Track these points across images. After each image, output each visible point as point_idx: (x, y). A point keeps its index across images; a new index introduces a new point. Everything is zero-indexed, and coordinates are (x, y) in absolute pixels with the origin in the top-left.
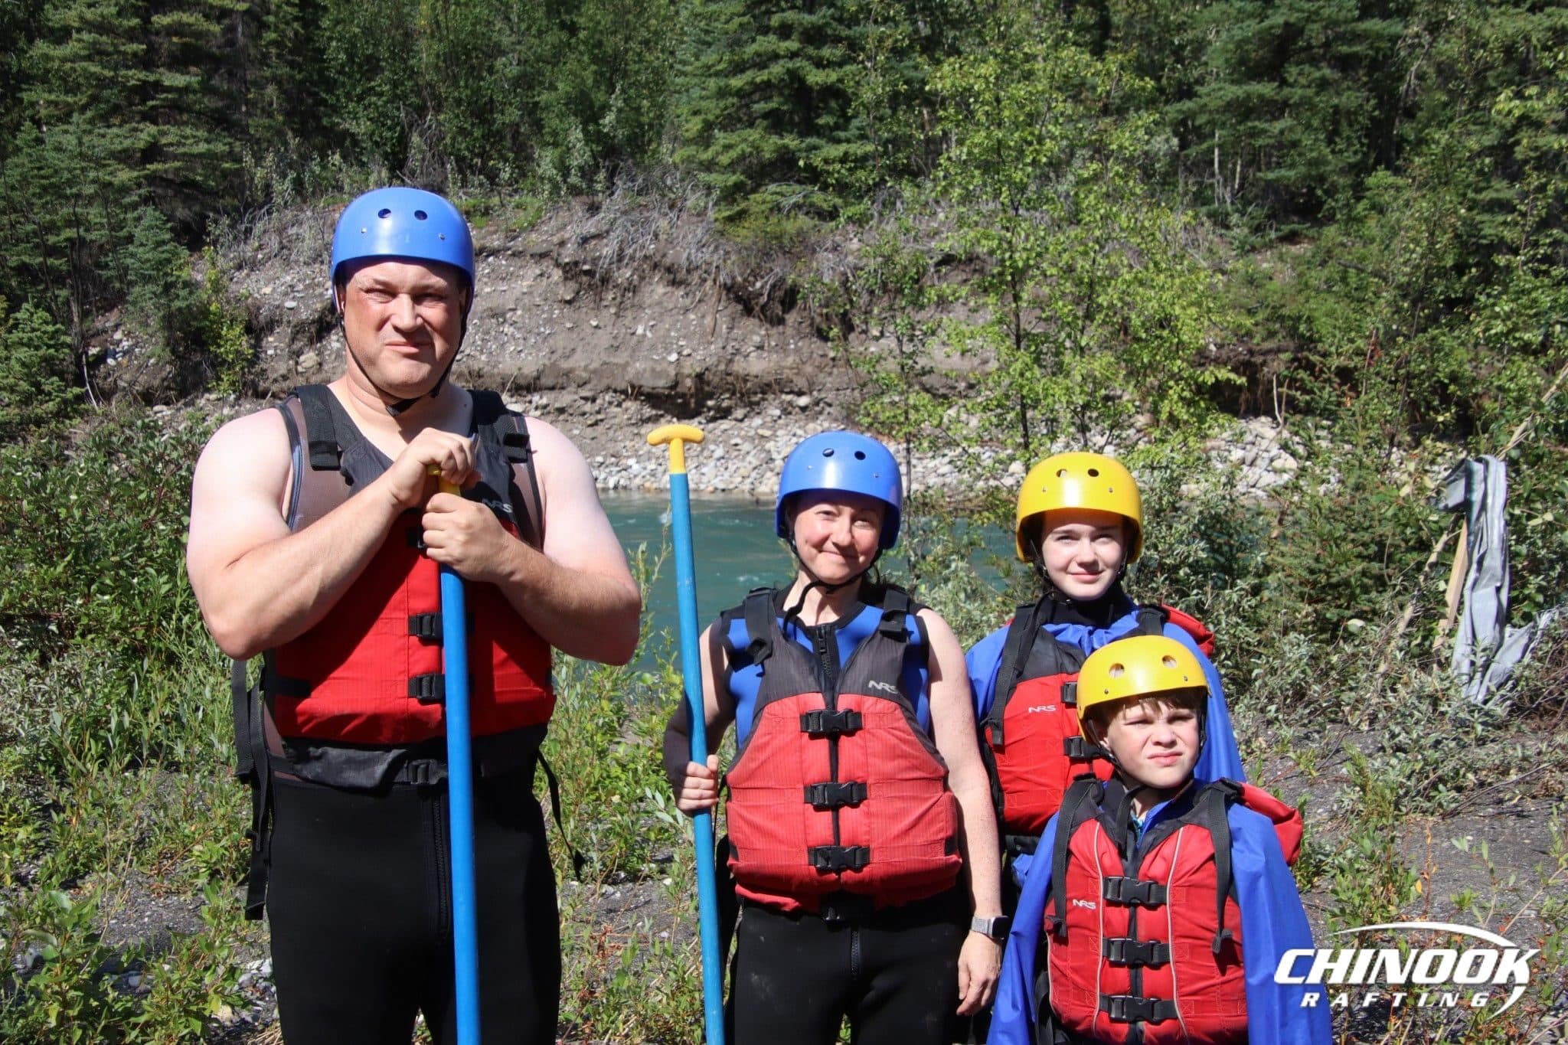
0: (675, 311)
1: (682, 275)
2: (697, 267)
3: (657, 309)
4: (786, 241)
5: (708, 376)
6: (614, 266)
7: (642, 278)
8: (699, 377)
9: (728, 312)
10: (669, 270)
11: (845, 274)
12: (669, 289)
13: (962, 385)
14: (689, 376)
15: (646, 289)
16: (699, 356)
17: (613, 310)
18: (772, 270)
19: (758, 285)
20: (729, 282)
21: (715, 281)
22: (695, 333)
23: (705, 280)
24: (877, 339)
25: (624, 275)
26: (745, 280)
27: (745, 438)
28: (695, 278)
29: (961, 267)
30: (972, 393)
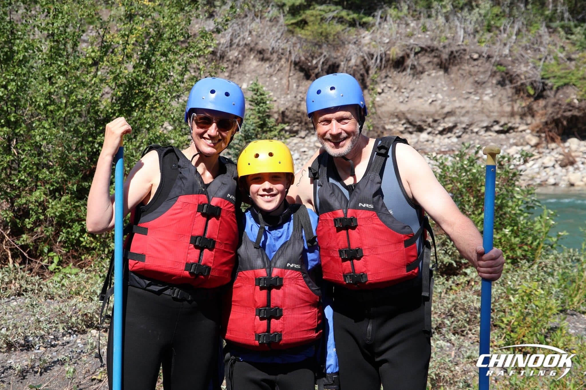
0: (264, 76)
1: (267, 55)
2: (277, 52)
3: (253, 74)
4: (331, 38)
5: (287, 113)
6: (228, 49)
7: (244, 57)
8: (283, 113)
9: (296, 76)
10: (261, 52)
11: (363, 57)
12: (260, 63)
13: (430, 120)
14: (276, 112)
15: (246, 63)
16: (282, 101)
17: (226, 74)
18: (321, 54)
19: (314, 62)
20: (297, 60)
21: (287, 60)
22: (277, 88)
23: (280, 59)
24: (380, 94)
25: (233, 54)
26: (306, 59)
27: (309, 148)
28: (275, 57)
29: (427, 54)
30: (435, 125)
